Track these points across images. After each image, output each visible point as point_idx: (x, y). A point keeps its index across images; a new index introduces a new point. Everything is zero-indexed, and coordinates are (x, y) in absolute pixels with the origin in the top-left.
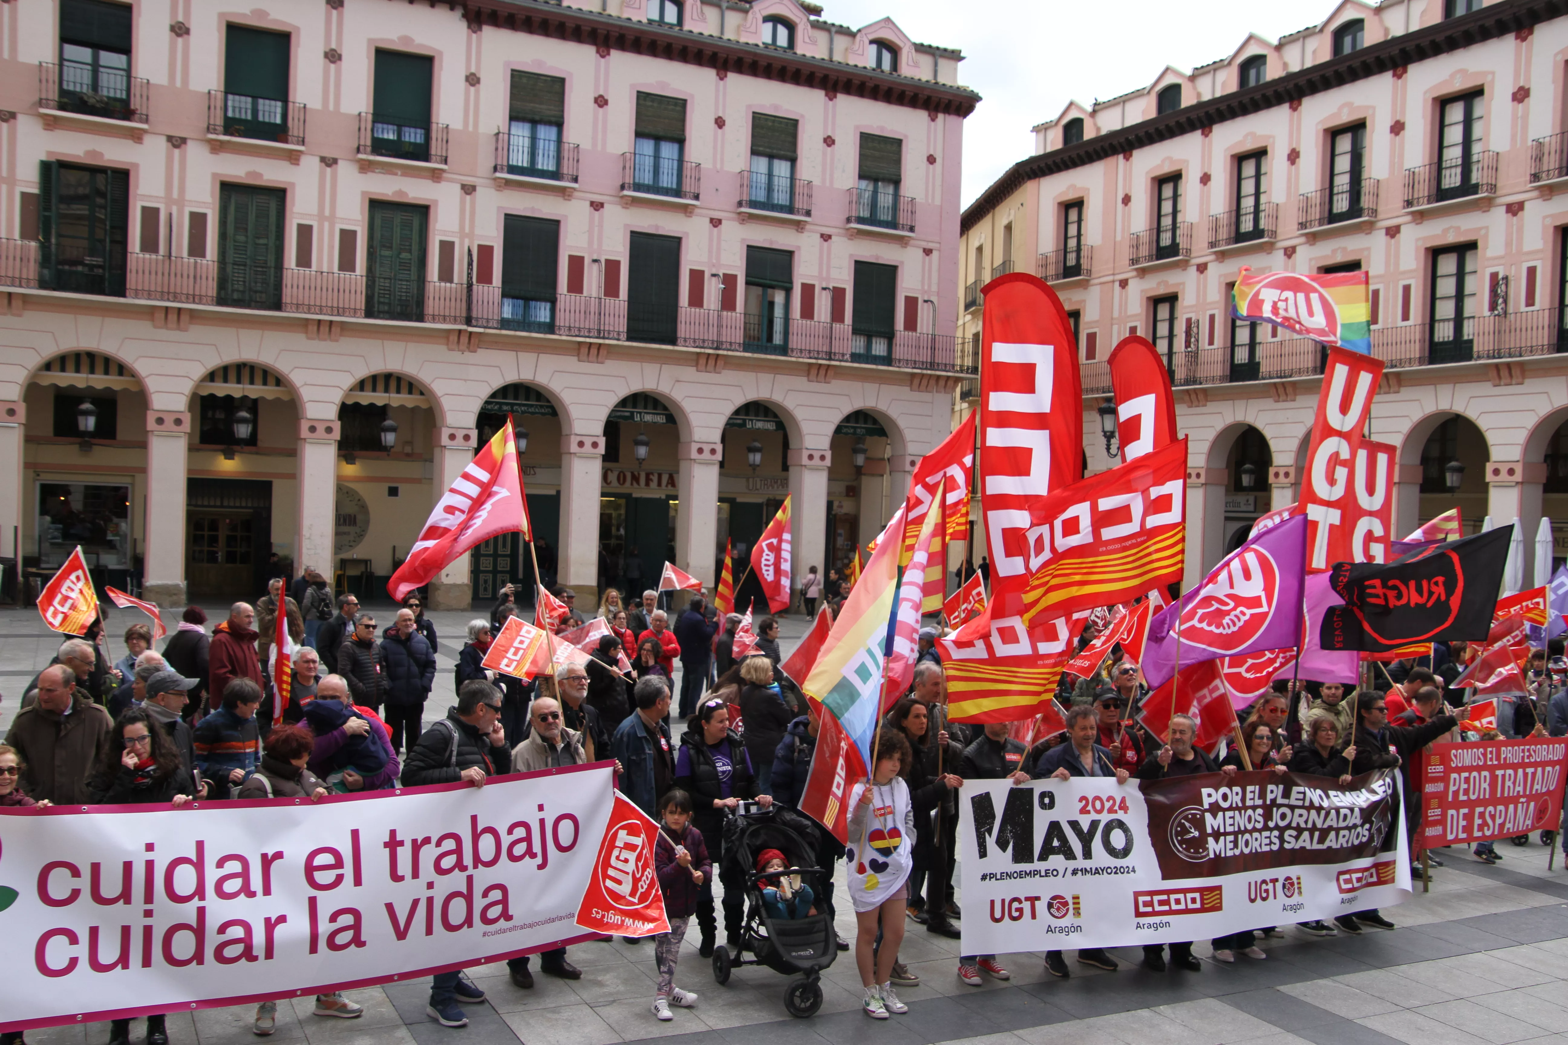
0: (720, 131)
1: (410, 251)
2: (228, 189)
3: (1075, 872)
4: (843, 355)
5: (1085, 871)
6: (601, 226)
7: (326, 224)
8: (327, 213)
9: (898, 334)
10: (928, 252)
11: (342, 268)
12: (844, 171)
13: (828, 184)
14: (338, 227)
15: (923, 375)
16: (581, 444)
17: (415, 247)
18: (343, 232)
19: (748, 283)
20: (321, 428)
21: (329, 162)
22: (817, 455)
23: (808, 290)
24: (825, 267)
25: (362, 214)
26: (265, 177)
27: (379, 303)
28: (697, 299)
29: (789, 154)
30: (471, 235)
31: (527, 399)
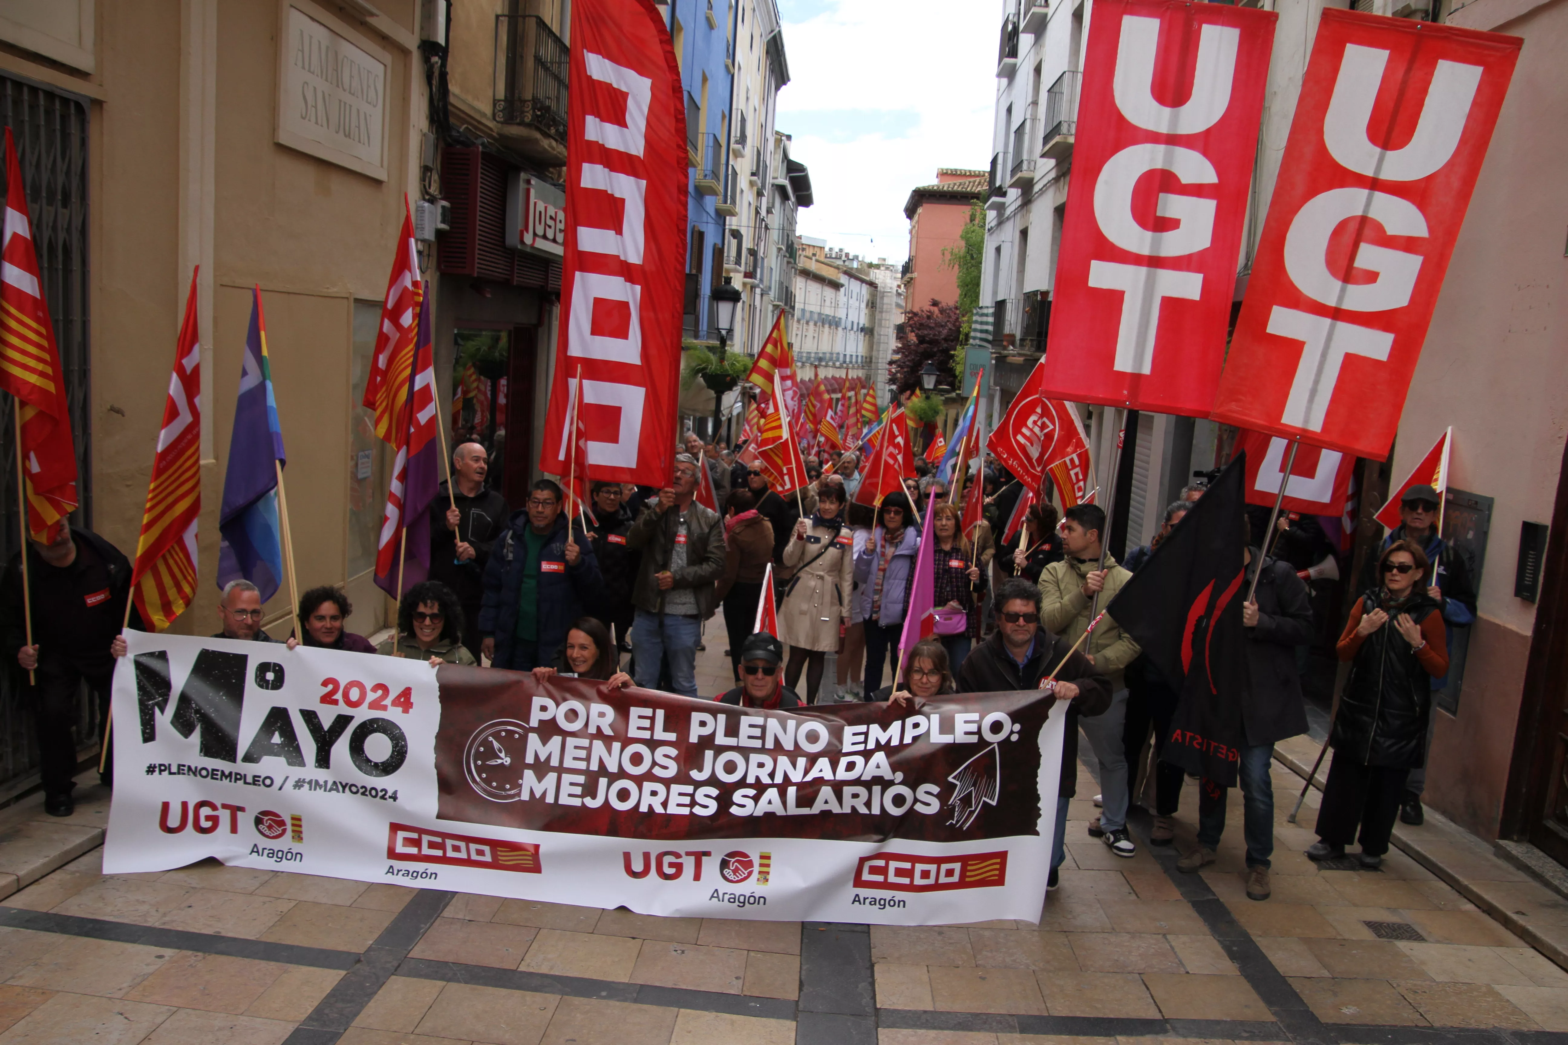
3: (299, 784)
5: (315, 785)
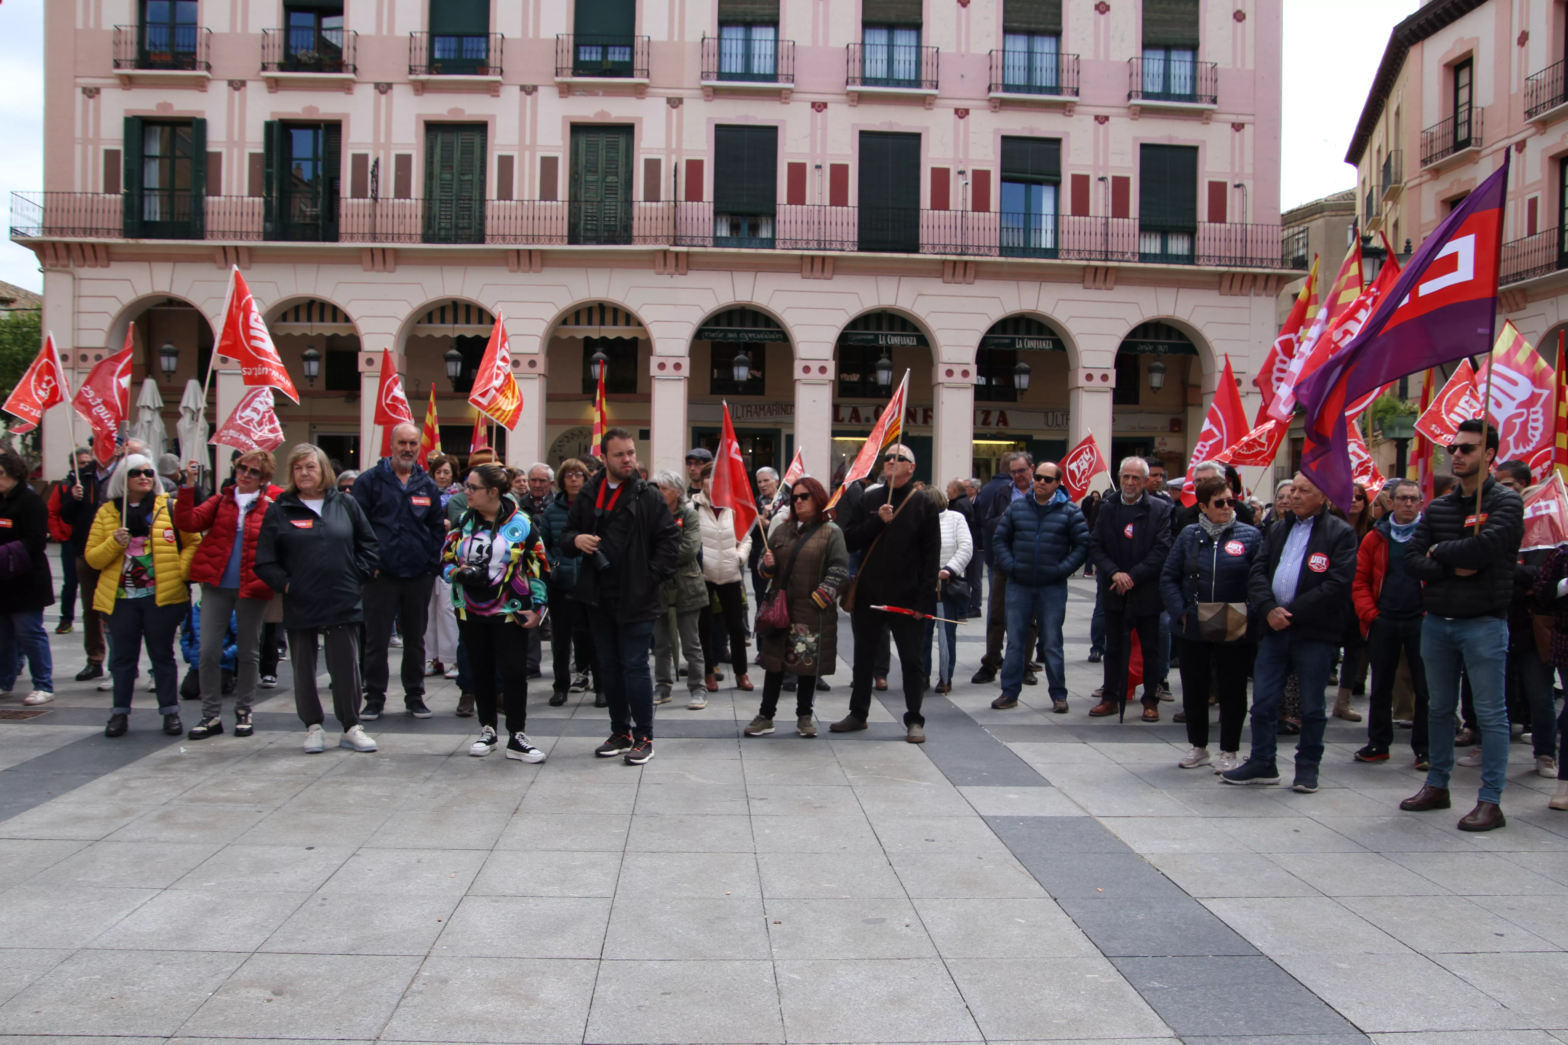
0: (964, 10)
1: (616, 174)
2: (432, 128)
4: (1123, 254)
6: (824, 128)
7: (527, 154)
8: (528, 142)
9: (1201, 227)
10: (1238, 127)
11: (543, 198)
12: (1122, 40)
13: (1102, 57)
14: (539, 155)
15: (1234, 275)
16: (807, 369)
17: (622, 170)
18: (544, 159)
19: (1004, 179)
20: (524, 363)
21: (529, 90)
22: (1097, 375)
23: (1081, 183)
24: (1101, 154)
25: (563, 139)
26: (467, 112)
27: (586, 230)
28: (941, 201)
29: (1051, 27)
30: (679, 150)
31: (755, 325)
